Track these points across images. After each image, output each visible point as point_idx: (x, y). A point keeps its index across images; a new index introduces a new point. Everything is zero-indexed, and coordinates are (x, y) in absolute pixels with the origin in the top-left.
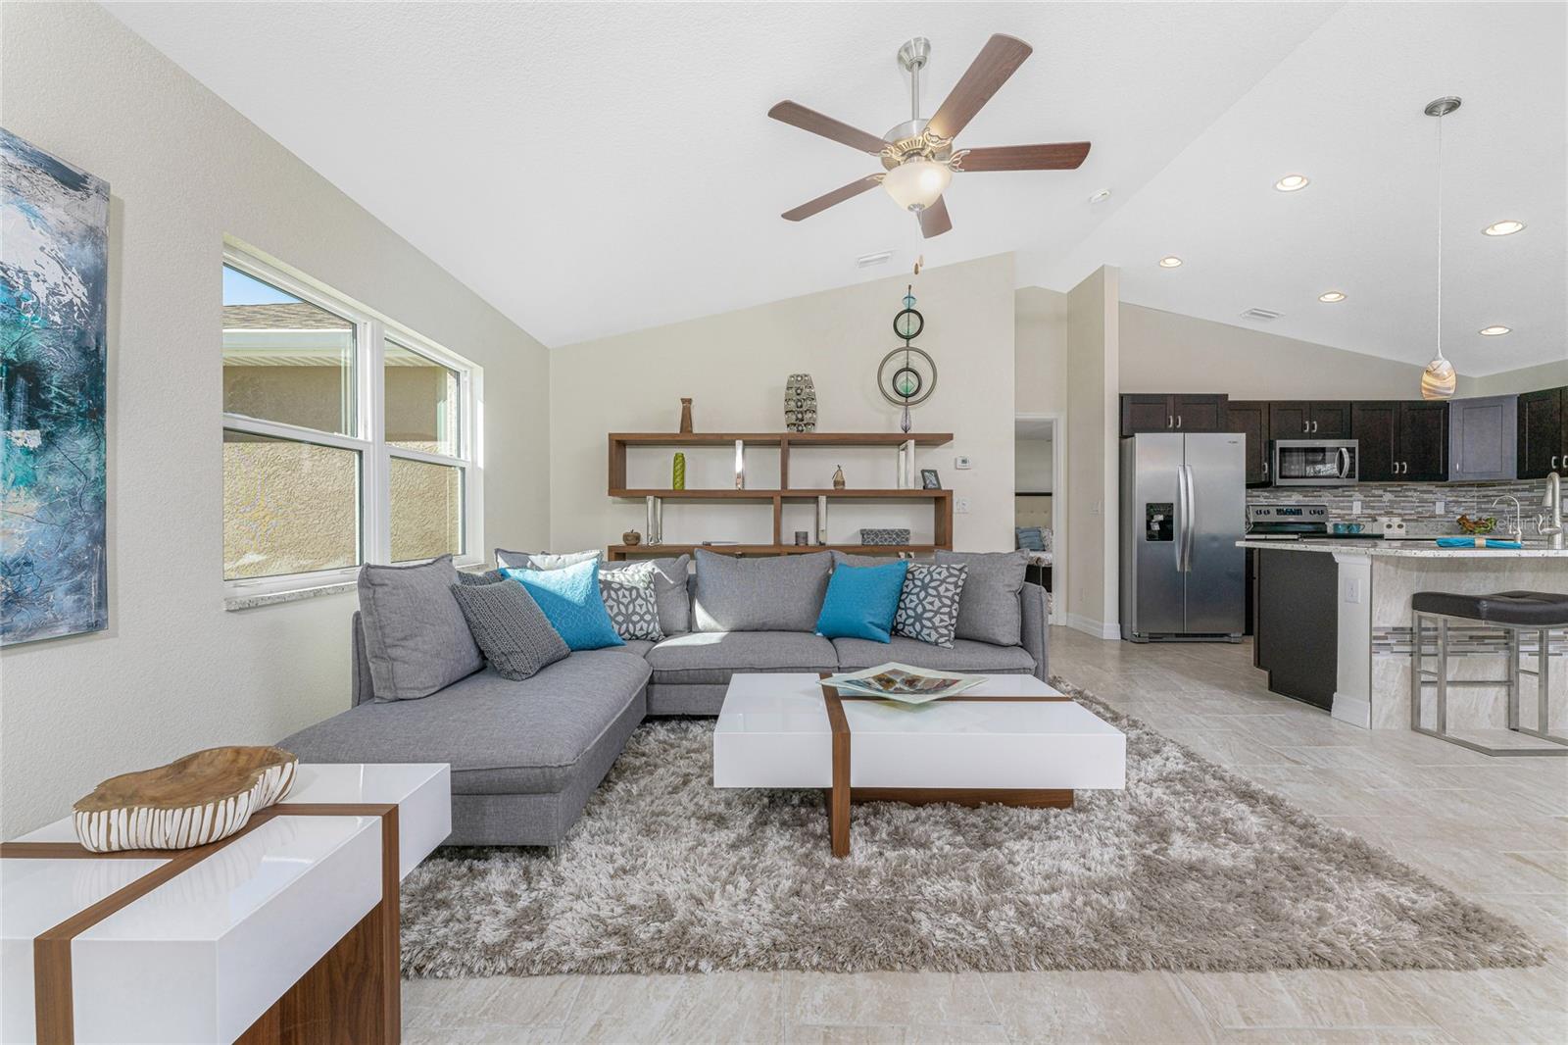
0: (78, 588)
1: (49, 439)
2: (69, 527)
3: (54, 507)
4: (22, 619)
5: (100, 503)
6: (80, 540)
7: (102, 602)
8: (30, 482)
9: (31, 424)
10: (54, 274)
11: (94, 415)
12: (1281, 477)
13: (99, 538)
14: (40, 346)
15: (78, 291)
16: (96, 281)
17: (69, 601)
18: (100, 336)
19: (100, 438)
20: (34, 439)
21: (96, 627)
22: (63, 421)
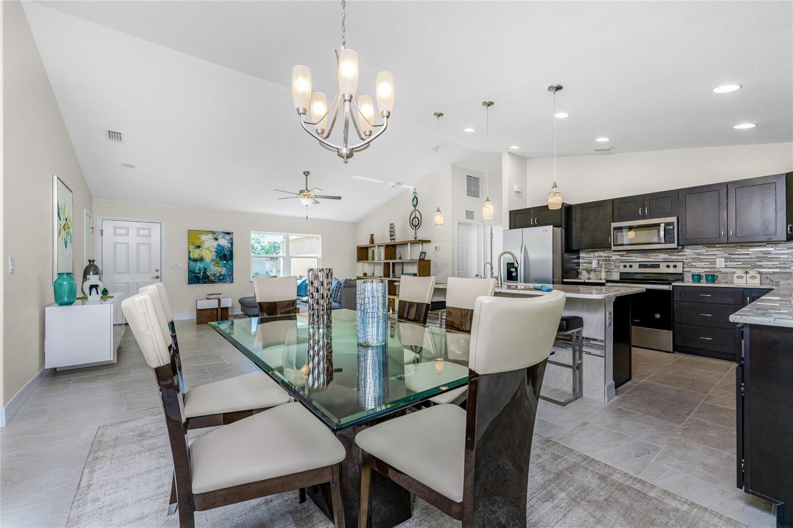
0: (230, 278)
1: (227, 262)
2: (229, 271)
3: (227, 269)
4: (224, 281)
5: (232, 269)
6: (230, 273)
7: (233, 280)
8: (225, 267)
9: (225, 260)
10: (227, 244)
11: (232, 259)
12: (614, 245)
13: (232, 272)
14: (227, 252)
15: (230, 245)
16: (232, 244)
17: (229, 279)
18: (232, 250)
19: (232, 261)
20: (225, 262)
21: (232, 282)
22: (228, 260)
